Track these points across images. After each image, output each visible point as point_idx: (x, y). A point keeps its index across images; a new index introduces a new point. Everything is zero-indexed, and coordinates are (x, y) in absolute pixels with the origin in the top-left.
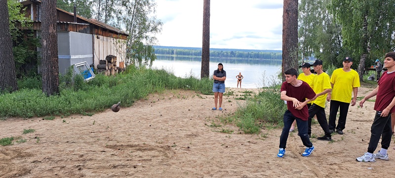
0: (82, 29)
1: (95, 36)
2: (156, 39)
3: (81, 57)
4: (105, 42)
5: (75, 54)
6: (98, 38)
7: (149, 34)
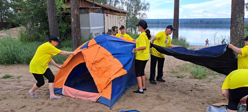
0: (97, 11)
1: (105, 15)
2: (145, 14)
3: (97, 28)
4: (112, 18)
5: (93, 26)
6: (107, 16)
7: (141, 12)
